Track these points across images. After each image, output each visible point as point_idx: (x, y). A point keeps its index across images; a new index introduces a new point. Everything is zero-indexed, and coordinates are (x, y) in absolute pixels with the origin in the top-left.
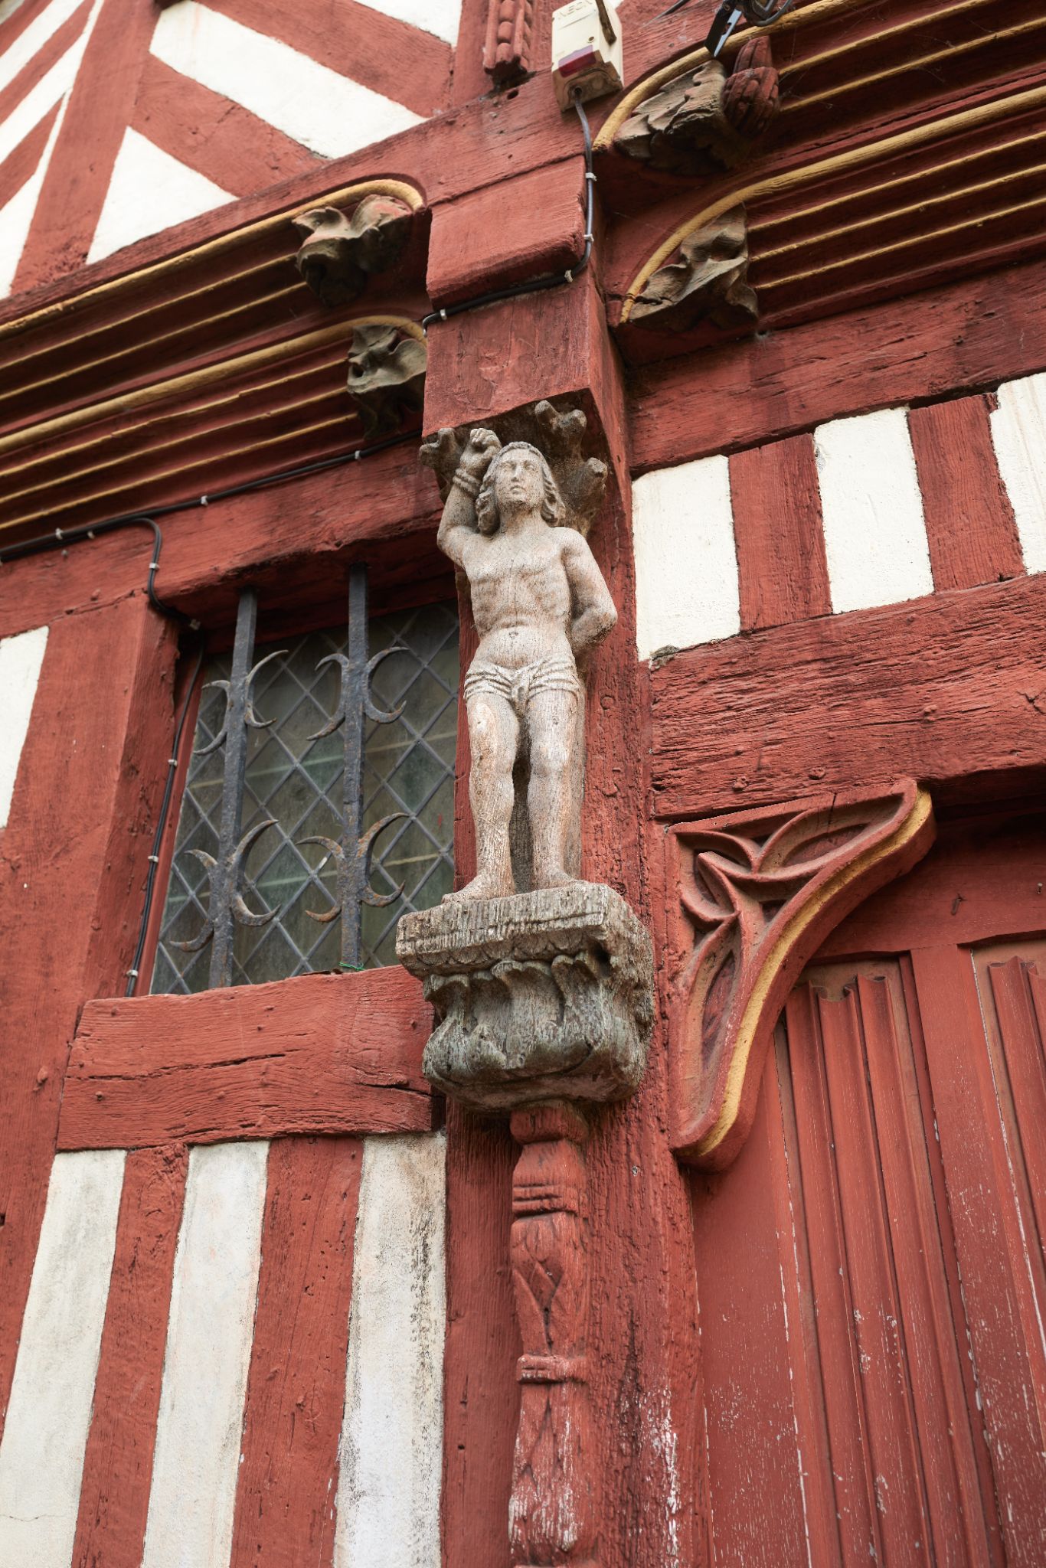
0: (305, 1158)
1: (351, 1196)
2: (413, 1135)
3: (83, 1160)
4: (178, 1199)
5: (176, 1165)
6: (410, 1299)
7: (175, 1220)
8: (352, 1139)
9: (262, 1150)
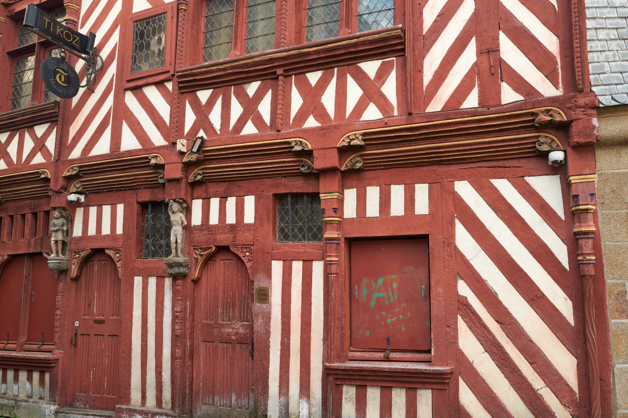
0: (160, 279)
1: (164, 282)
2: (169, 277)
3: (138, 277)
4: (148, 282)
5: (147, 279)
6: (169, 292)
7: (148, 284)
8: (164, 277)
9: (156, 277)
